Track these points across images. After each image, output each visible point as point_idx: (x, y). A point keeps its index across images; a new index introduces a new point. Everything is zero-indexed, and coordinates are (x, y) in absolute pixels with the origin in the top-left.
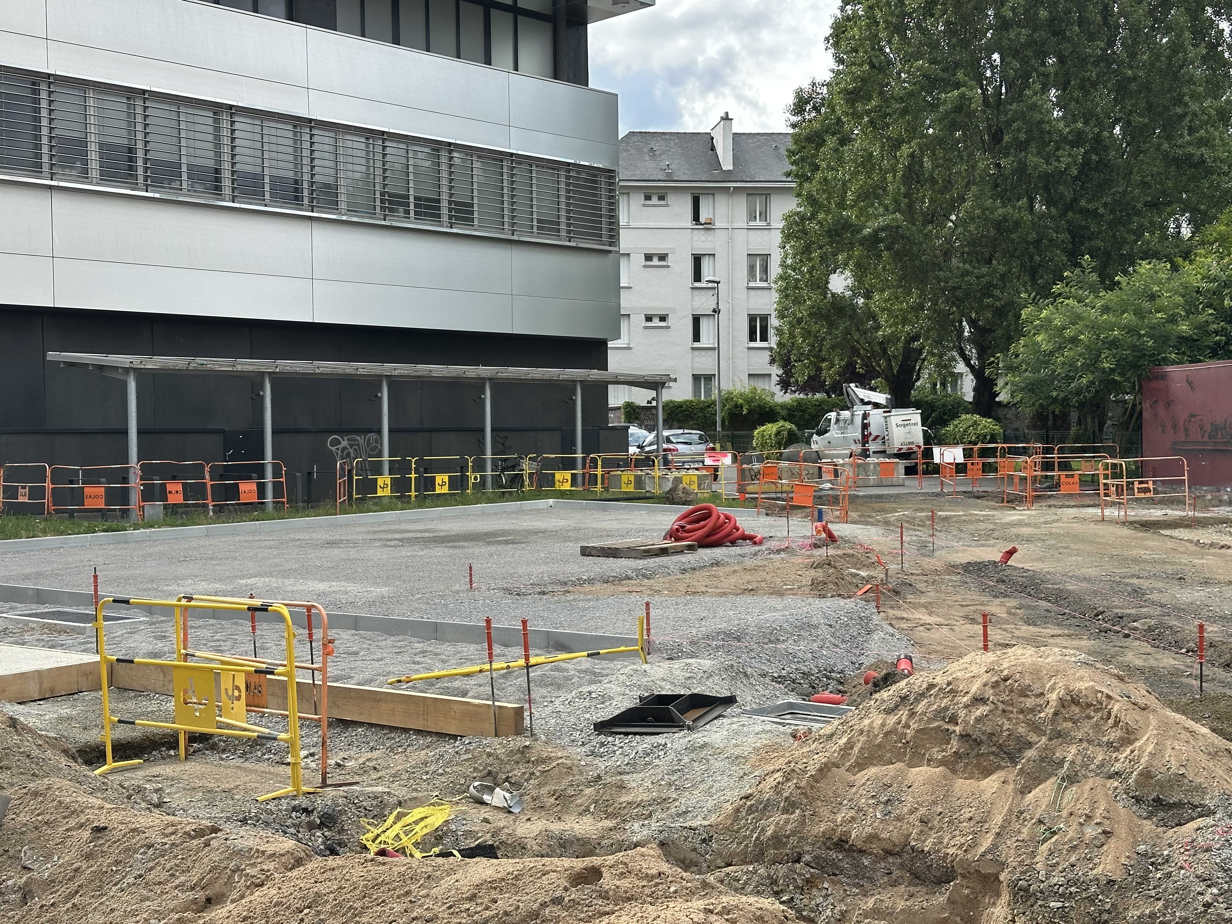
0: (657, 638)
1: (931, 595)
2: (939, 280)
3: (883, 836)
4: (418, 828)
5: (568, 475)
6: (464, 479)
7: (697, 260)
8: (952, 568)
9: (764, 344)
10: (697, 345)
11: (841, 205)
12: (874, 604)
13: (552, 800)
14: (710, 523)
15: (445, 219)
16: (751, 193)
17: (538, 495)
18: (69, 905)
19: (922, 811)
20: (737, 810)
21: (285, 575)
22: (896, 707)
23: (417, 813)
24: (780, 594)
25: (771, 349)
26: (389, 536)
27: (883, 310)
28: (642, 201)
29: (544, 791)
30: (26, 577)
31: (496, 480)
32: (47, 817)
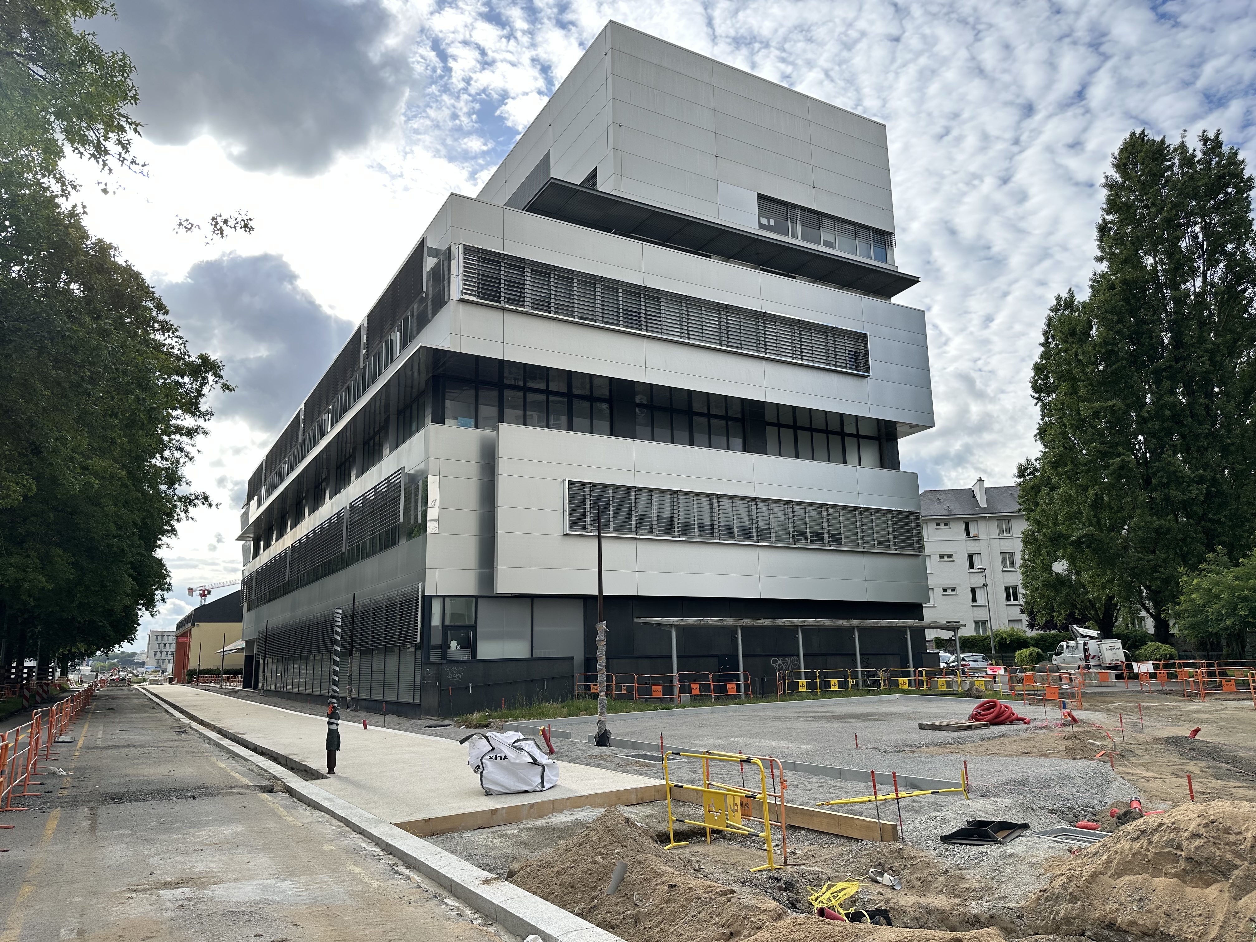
0: (973, 783)
1: (1146, 758)
2: (1123, 563)
3: (1140, 922)
4: (841, 895)
5: (906, 680)
6: (846, 682)
7: (971, 557)
8: (1157, 740)
9: (1016, 603)
10: (975, 604)
11: (1056, 524)
12: (1110, 764)
13: (919, 883)
14: (996, 710)
15: (826, 542)
16: (999, 519)
17: (889, 692)
18: (659, 929)
19: (1165, 907)
20: (1039, 899)
21: (754, 736)
22: (1138, 837)
23: (840, 885)
24: (1046, 756)
25: (1021, 605)
26: (808, 715)
27: (1089, 582)
28: (935, 526)
29: (914, 877)
30: (627, 734)
31: (865, 683)
32: (646, 876)
